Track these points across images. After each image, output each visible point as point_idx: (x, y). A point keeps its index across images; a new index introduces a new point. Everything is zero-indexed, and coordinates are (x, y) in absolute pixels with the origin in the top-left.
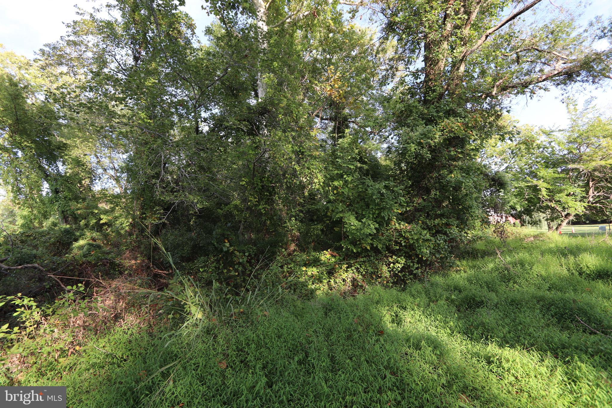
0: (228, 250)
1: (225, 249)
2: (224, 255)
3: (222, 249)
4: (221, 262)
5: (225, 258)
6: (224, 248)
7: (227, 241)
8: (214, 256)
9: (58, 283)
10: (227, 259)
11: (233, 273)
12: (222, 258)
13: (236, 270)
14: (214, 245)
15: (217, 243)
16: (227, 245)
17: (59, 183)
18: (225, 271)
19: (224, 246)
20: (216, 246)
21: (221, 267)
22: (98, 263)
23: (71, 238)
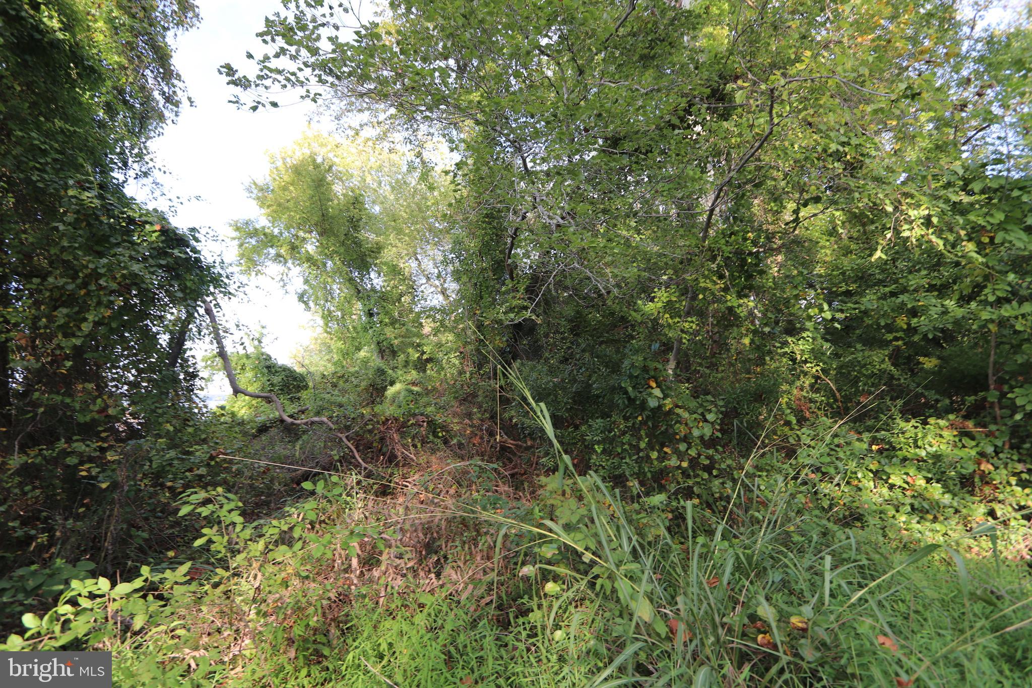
0: (660, 407)
1: (653, 403)
2: (648, 417)
3: (644, 402)
4: (643, 433)
5: (650, 424)
6: (649, 399)
7: (654, 385)
8: (626, 419)
9: (352, 451)
10: (655, 427)
11: (673, 462)
12: (644, 423)
13: (681, 456)
14: (626, 393)
15: (634, 387)
16: (657, 392)
17: (373, 301)
18: (654, 455)
19: (650, 394)
20: (632, 395)
21: (643, 445)
22: (409, 421)
23: (386, 381)
